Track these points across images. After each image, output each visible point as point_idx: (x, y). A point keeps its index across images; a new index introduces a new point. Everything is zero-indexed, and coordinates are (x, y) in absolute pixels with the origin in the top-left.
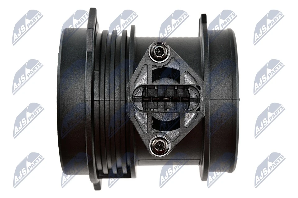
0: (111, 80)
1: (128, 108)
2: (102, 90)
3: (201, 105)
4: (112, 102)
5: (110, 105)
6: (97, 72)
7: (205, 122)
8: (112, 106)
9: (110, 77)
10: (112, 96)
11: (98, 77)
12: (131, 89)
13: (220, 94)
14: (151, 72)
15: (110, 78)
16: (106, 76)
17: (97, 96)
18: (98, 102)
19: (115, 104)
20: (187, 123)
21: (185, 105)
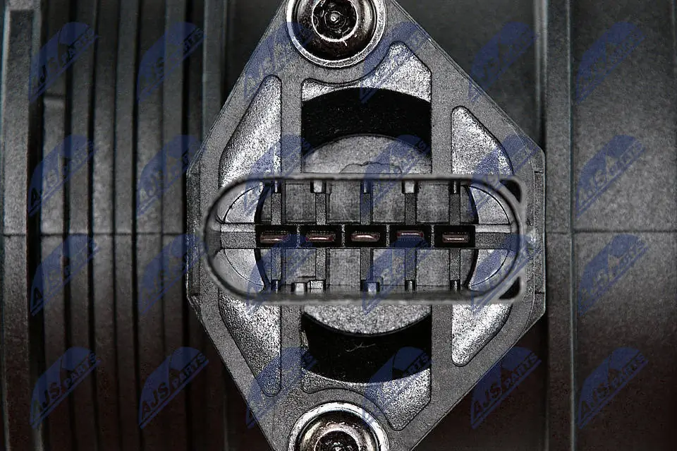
0: (119, 143)
1: (191, 275)
2: (78, 186)
3: (523, 270)
4: (124, 243)
5: (117, 258)
6: (54, 105)
7: (551, 336)
8: (122, 260)
9: (114, 126)
10: (124, 213)
11: (62, 125)
12: (203, 187)
13: (620, 206)
14: (295, 112)
15: (114, 133)
16: (96, 122)
17: (58, 213)
18: (61, 240)
19: (139, 253)
20: (462, 347)
21: (454, 263)
